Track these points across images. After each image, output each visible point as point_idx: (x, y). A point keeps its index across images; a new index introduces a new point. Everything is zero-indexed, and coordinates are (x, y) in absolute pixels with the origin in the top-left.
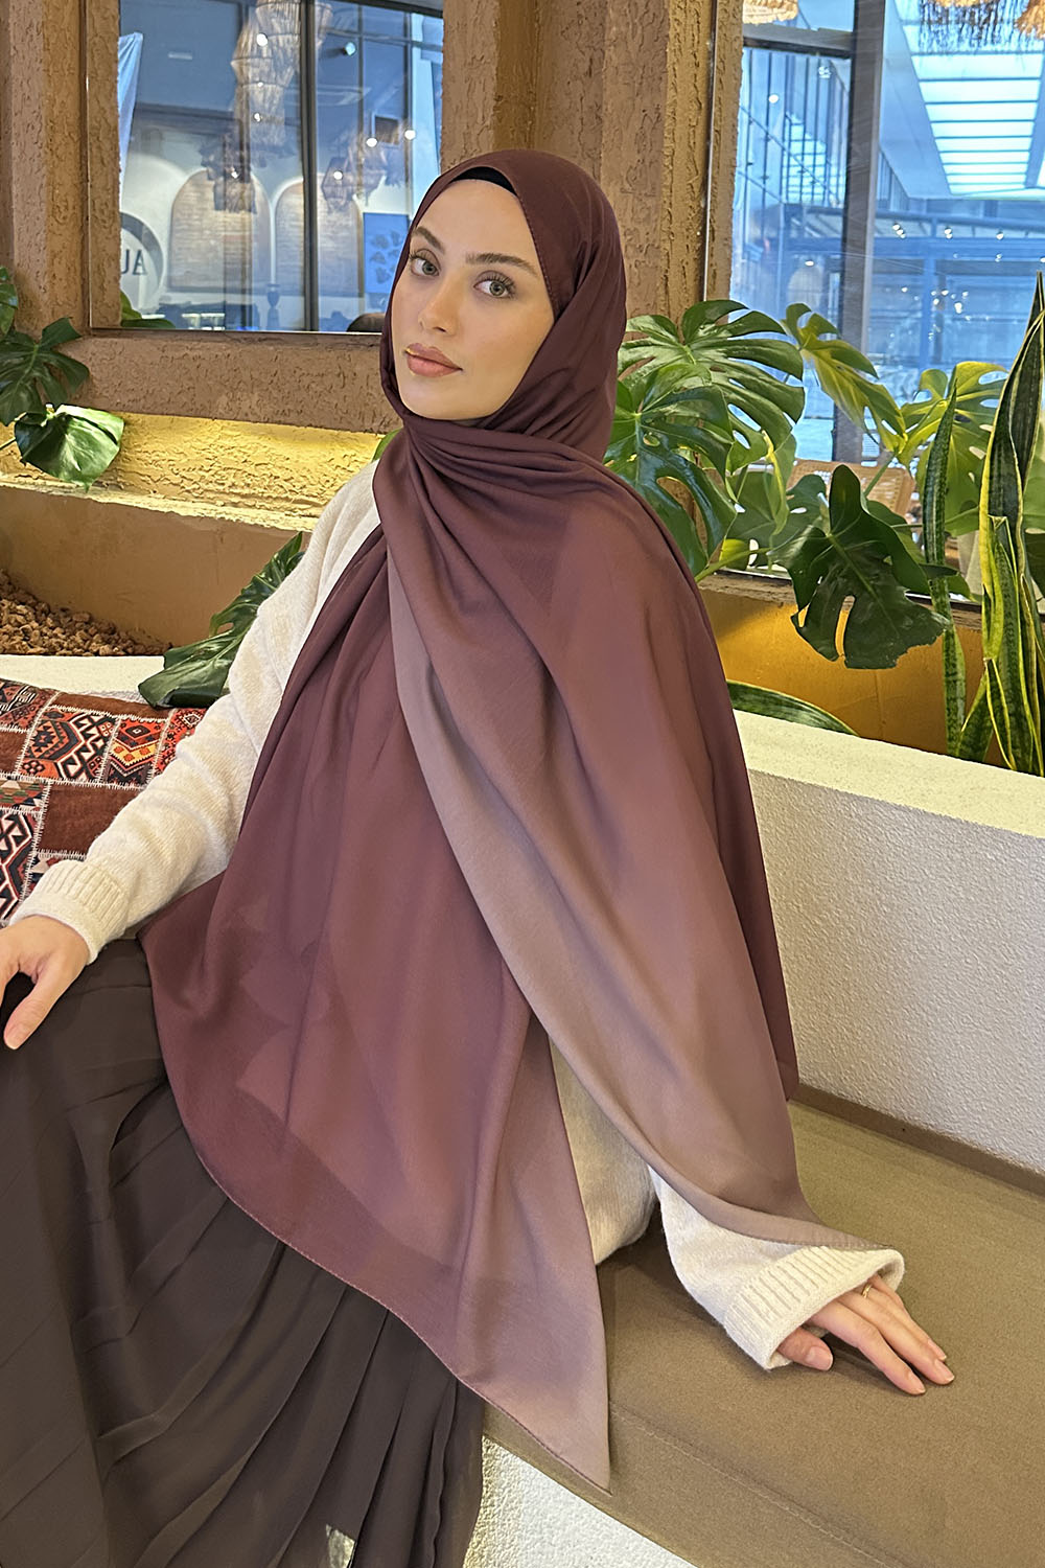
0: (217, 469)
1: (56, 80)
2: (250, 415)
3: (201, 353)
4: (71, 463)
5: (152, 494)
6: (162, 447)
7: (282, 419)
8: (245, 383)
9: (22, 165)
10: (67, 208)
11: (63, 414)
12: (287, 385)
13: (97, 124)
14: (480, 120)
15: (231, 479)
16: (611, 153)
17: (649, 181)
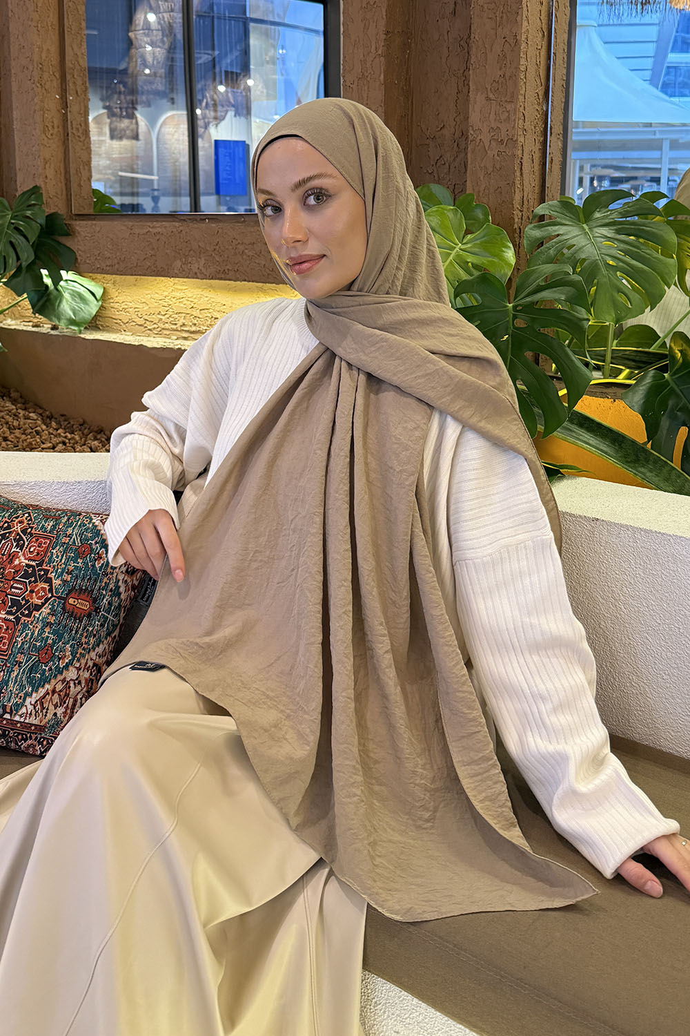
0: (171, 313)
1: (43, 33)
2: (198, 274)
3: (160, 230)
4: (67, 314)
5: (123, 332)
6: (130, 299)
7: (223, 276)
8: (194, 251)
9: (19, 96)
10: (53, 127)
12: (227, 251)
13: (71, 66)
14: (373, 50)
15: (182, 321)
16: (478, 70)
17: (509, 91)
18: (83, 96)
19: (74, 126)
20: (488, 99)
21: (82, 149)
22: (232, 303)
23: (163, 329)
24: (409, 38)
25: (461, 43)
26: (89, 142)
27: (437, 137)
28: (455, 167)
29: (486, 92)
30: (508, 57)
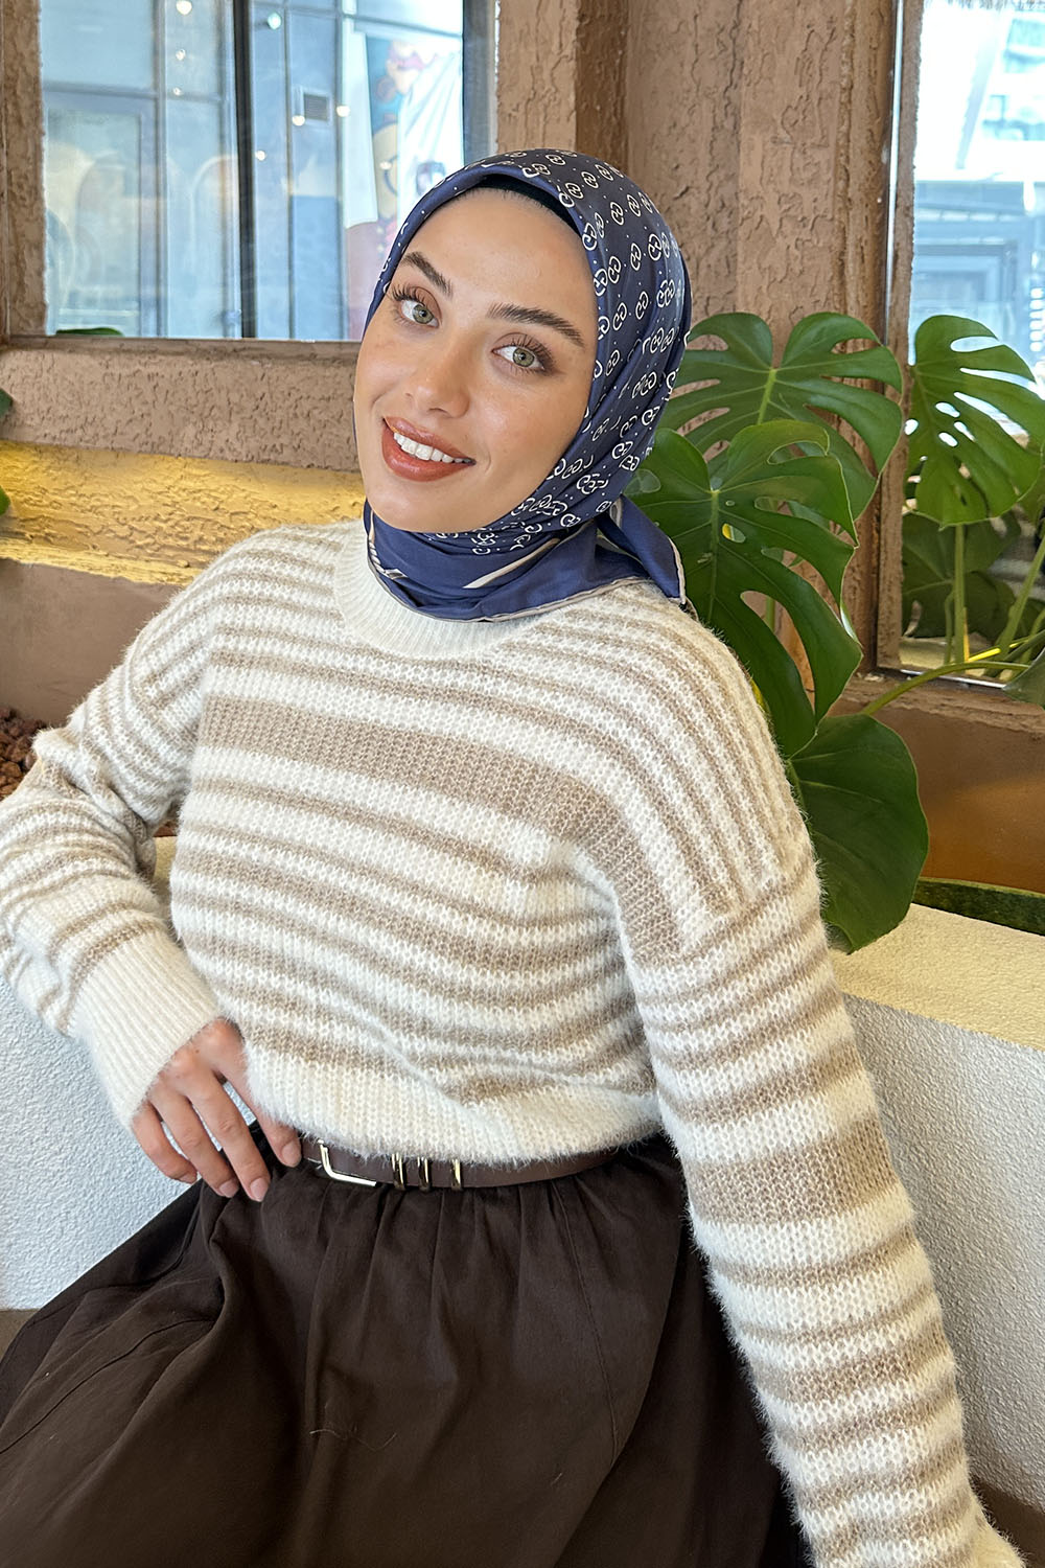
0: (178, 518)
2: (227, 452)
3: (158, 369)
5: (91, 550)
6: (104, 489)
7: (272, 457)
8: (219, 408)
12: (279, 411)
13: (9, 72)
14: (555, 47)
15: (198, 533)
16: (758, 87)
17: (818, 125)
18: (32, 126)
19: (14, 180)
20: (775, 140)
21: (27, 220)
22: (290, 504)
23: (164, 546)
24: (620, 28)
25: (723, 37)
26: (41, 209)
27: (674, 209)
28: (709, 266)
29: (772, 128)
30: (817, 62)
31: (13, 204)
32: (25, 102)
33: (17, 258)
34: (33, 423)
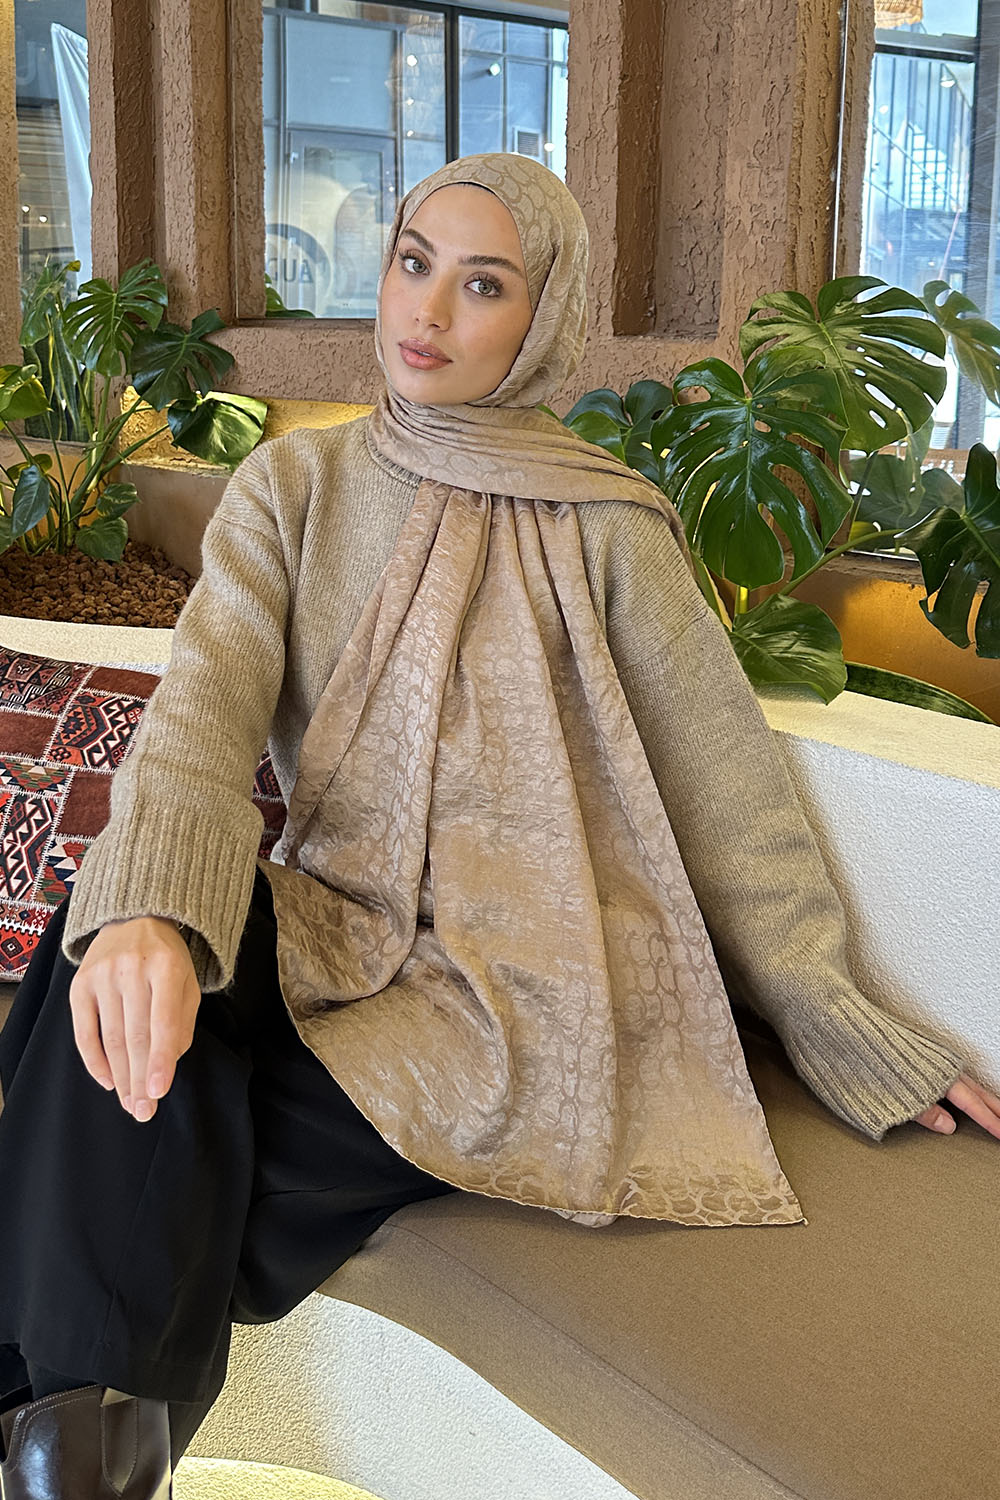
1: (204, 80)
3: (336, 340)
4: (218, 446)
9: (173, 163)
10: (214, 204)
11: (211, 400)
13: (242, 123)
14: (605, 100)
16: (738, 127)
17: (777, 154)
18: (256, 163)
19: (242, 202)
20: (749, 166)
21: (253, 232)
24: (656, 85)
26: (264, 224)
27: (692, 217)
29: (747, 157)
30: (777, 109)
31: (242, 221)
32: (251, 144)
33: (244, 260)
34: (251, 381)
